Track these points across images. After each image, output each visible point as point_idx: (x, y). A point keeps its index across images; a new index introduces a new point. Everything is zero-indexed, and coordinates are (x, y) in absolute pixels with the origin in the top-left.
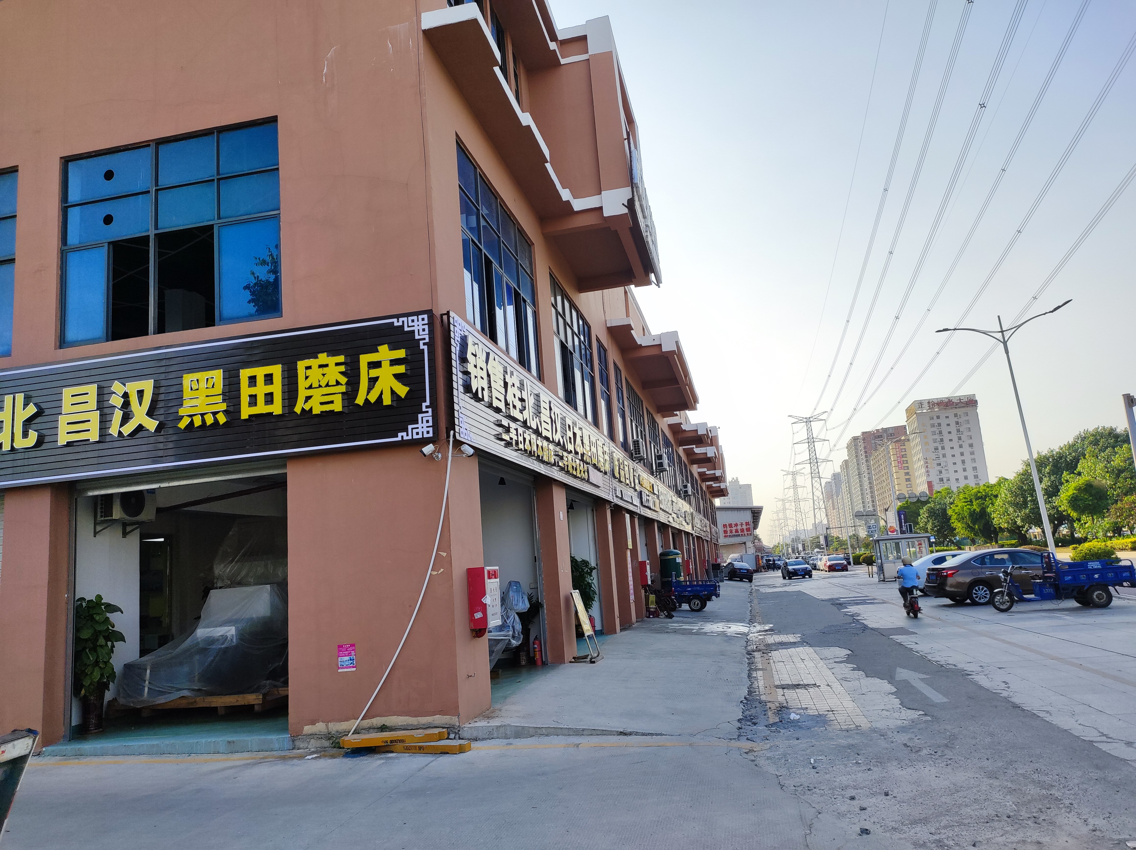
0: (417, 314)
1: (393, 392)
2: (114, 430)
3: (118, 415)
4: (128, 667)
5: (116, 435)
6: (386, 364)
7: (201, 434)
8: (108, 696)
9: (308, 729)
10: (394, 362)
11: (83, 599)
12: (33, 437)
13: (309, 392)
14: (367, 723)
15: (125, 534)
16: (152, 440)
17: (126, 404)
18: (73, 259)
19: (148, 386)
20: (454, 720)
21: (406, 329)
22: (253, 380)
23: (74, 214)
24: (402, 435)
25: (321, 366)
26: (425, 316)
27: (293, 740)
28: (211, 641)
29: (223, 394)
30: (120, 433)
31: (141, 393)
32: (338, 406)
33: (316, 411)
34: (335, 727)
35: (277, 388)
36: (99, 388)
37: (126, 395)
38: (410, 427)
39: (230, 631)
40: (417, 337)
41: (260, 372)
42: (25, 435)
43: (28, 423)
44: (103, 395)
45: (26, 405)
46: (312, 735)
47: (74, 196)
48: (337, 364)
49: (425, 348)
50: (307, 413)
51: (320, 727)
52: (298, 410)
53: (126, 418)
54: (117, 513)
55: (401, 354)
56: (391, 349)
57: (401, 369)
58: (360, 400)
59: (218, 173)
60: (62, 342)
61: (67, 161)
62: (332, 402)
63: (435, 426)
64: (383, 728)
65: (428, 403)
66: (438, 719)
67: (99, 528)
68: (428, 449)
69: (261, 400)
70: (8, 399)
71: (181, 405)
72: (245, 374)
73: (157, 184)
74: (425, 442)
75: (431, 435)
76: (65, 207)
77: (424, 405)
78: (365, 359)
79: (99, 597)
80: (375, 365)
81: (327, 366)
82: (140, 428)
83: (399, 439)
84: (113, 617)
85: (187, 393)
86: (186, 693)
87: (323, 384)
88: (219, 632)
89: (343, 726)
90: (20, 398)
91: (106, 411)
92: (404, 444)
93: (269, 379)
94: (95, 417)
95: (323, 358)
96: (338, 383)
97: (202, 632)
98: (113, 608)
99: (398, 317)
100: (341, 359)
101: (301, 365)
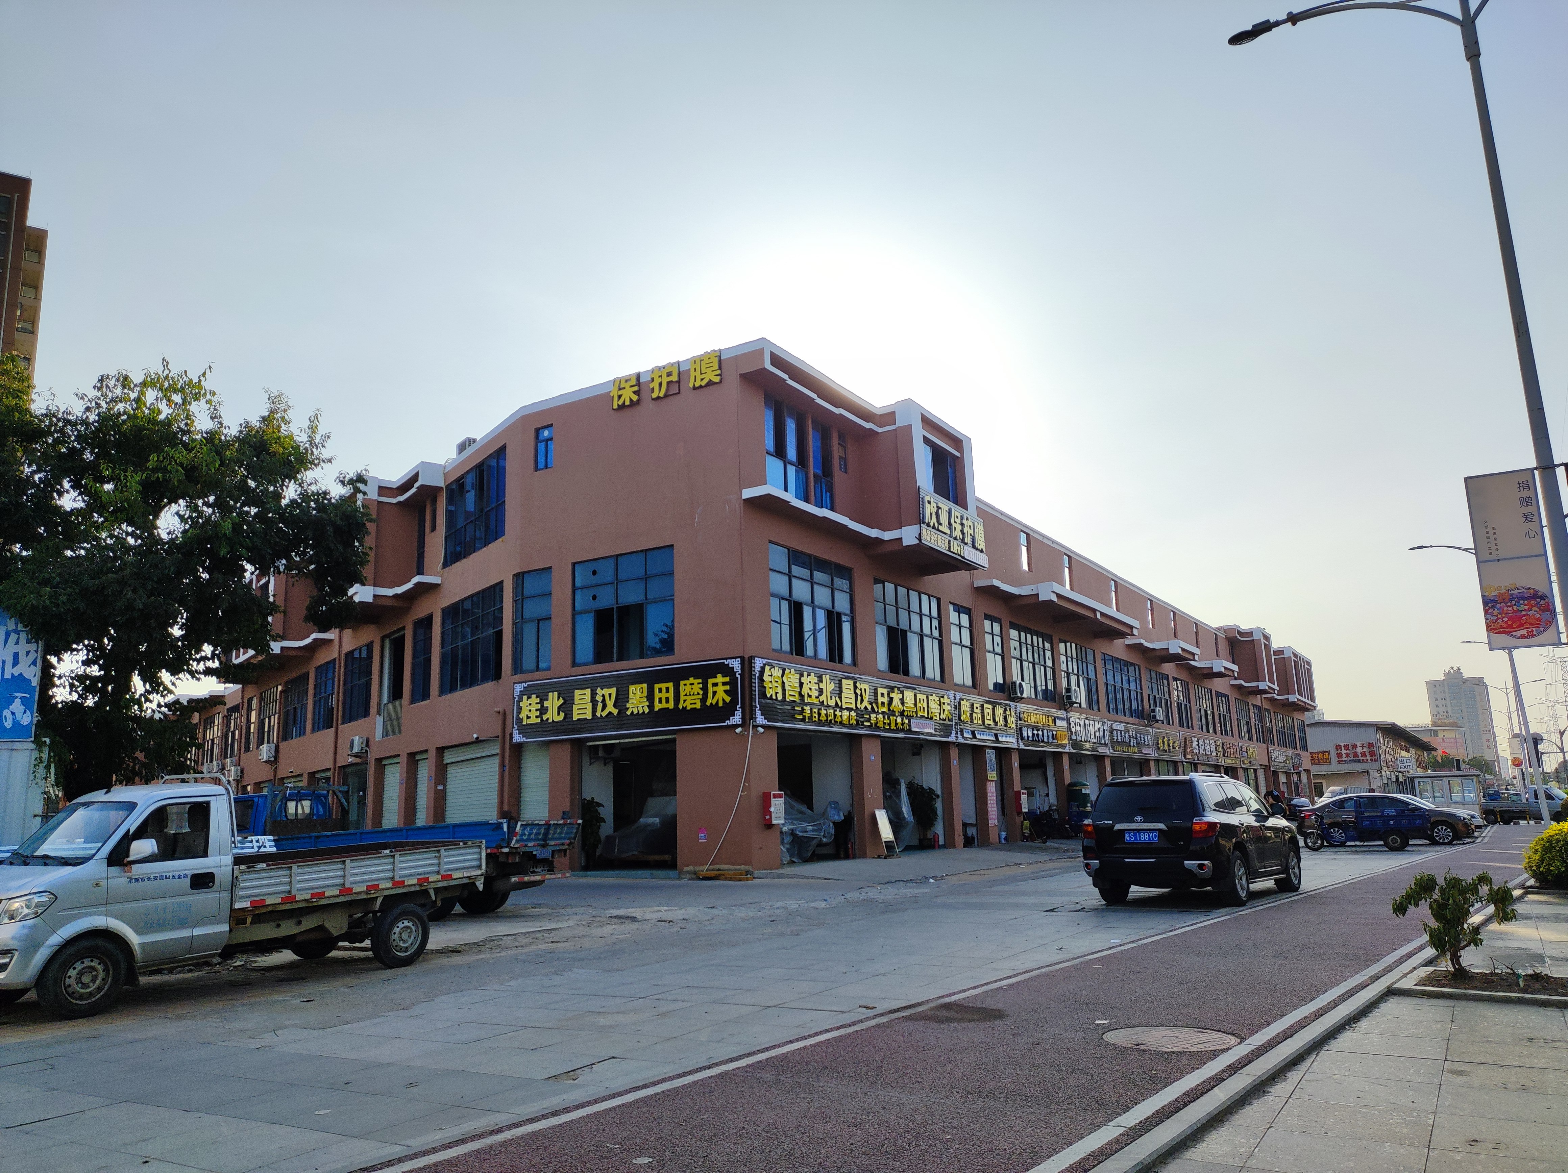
0: (736, 658)
1: (723, 700)
2: (598, 714)
3: (600, 706)
4: (607, 837)
5: (599, 716)
6: (720, 684)
7: (637, 717)
8: (598, 852)
9: (686, 869)
10: (724, 684)
11: (585, 799)
12: (562, 715)
13: (686, 698)
14: (712, 867)
15: (605, 764)
16: (616, 719)
17: (604, 701)
18: (578, 617)
19: (613, 691)
20: (750, 868)
21: (730, 666)
22: (660, 690)
23: (578, 593)
24: (728, 722)
25: (691, 684)
26: (739, 659)
27: (680, 873)
28: (647, 825)
29: (647, 697)
30: (601, 715)
31: (610, 695)
32: (698, 706)
33: (688, 708)
34: (697, 868)
35: (671, 695)
36: (592, 690)
37: (603, 696)
38: (731, 718)
39: (657, 820)
40: (735, 670)
41: (663, 686)
42: (558, 714)
43: (559, 708)
44: (594, 694)
45: (558, 699)
46: (687, 872)
47: (578, 584)
48: (699, 683)
49: (739, 676)
50: (684, 708)
51: (691, 868)
52: (680, 707)
53: (604, 708)
54: (601, 754)
55: (727, 679)
56: (723, 677)
57: (728, 688)
58: (708, 704)
59: (646, 574)
60: (574, 664)
61: (574, 565)
62: (695, 703)
63: (743, 718)
64: (719, 870)
65: (739, 706)
66: (743, 867)
67: (593, 761)
68: (738, 730)
69: (664, 700)
70: (550, 694)
71: (628, 702)
72: (657, 686)
73: (617, 579)
74: (737, 726)
75: (740, 723)
76: (574, 589)
77: (738, 707)
78: (711, 681)
79: (593, 799)
80: (715, 685)
81: (693, 684)
82: (610, 713)
83: (726, 724)
84: (600, 809)
85: (631, 695)
86: (635, 853)
87: (692, 693)
88: (651, 820)
89: (701, 868)
90: (556, 694)
91: (595, 703)
92: (728, 726)
93: (667, 690)
94: (590, 706)
95: (692, 680)
96: (698, 694)
97: (643, 820)
98: (600, 805)
99: (726, 659)
100: (700, 681)
101: (682, 683)
